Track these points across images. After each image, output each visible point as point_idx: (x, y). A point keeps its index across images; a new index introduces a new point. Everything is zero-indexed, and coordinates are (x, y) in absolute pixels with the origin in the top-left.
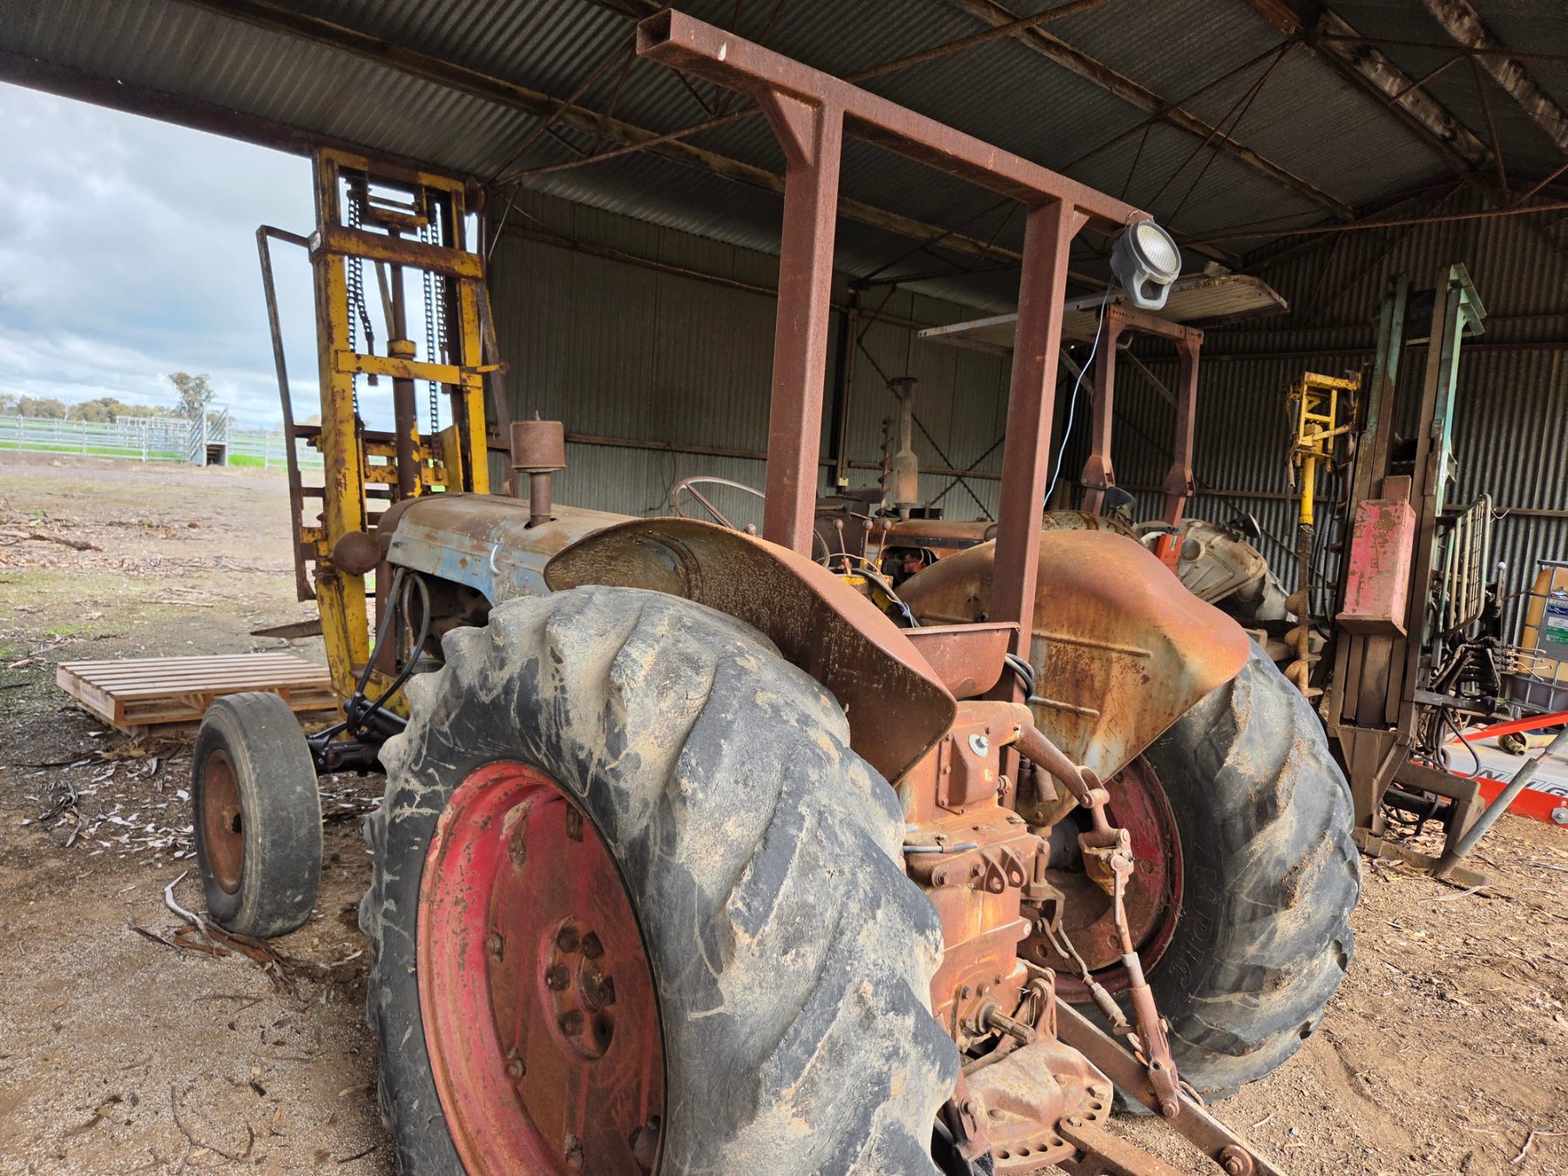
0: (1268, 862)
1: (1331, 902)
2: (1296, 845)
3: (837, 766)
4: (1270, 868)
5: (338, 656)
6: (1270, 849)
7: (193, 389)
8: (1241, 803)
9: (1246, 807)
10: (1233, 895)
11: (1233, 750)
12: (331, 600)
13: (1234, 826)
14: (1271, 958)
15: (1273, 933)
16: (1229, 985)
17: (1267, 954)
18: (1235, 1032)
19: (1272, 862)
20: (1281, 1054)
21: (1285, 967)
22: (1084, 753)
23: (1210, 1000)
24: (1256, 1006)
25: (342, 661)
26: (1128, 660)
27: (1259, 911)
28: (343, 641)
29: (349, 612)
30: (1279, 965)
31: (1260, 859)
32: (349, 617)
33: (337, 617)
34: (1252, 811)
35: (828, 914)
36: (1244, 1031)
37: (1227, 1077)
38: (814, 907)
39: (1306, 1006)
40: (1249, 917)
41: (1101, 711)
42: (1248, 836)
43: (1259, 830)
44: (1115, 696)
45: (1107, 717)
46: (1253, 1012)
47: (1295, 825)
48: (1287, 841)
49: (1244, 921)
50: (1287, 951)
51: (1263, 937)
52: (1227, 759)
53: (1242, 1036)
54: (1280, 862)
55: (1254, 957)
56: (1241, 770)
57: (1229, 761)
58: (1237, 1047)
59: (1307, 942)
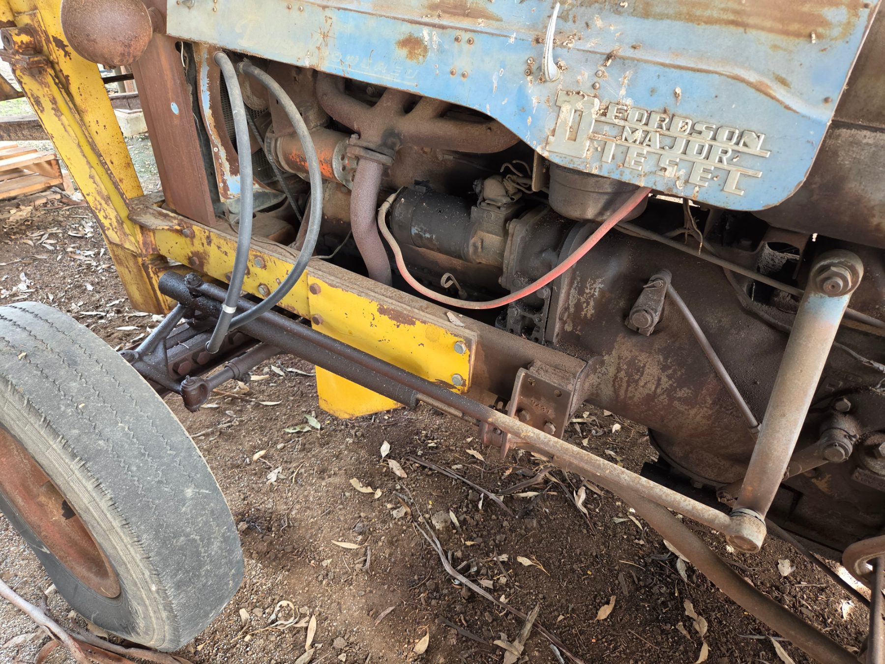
5: (99, 193)
12: (54, 101)
25: (107, 199)
28: (100, 169)
29: (89, 118)
32: (94, 128)
33: (74, 129)
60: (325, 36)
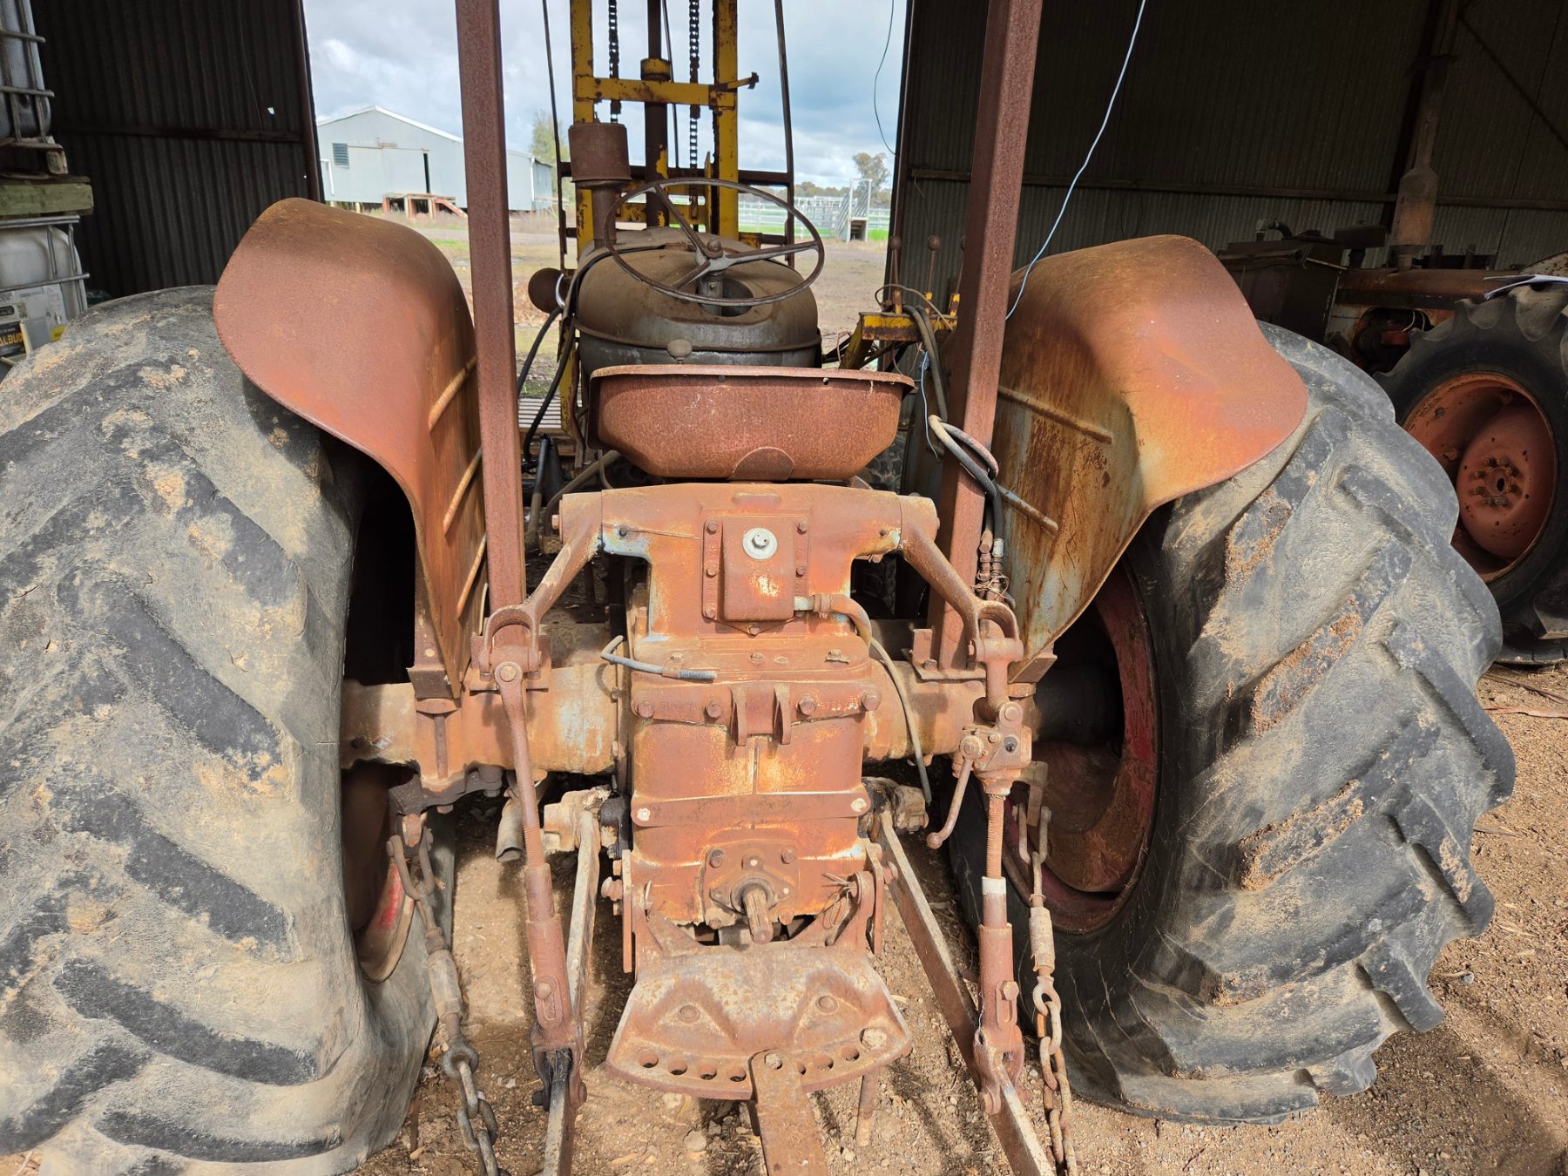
0: (1234, 808)
1: (1351, 900)
2: (1290, 790)
3: (171, 517)
4: (1236, 816)
6: (1240, 787)
7: (871, 169)
8: (1214, 702)
9: (1216, 710)
10: (1184, 842)
11: (1217, 613)
13: (1198, 736)
14: (1220, 954)
15: (1227, 919)
16: (1164, 972)
17: (1216, 947)
18: (1168, 1040)
19: (1241, 809)
20: (1271, 1102)
21: (1229, 976)
22: (1041, 586)
23: (1145, 983)
24: (1200, 1016)
26: (1092, 444)
27: (1208, 880)
30: (1223, 969)
31: (1222, 798)
34: (1221, 718)
35: (23, 694)
36: (1180, 1044)
37: (1177, 1098)
38: (9, 681)
39: (1291, 1048)
40: (1194, 883)
41: (1059, 520)
42: (1211, 758)
43: (1225, 751)
44: (1076, 503)
45: (1065, 536)
46: (1198, 1023)
47: (1296, 758)
48: (1273, 781)
49: (1189, 887)
50: (1246, 953)
51: (1212, 920)
52: (1207, 627)
53: (1174, 1050)
54: (1254, 813)
55: (1199, 945)
56: (1225, 648)
57: (1210, 630)
58: (1164, 1062)
59: (1284, 949)
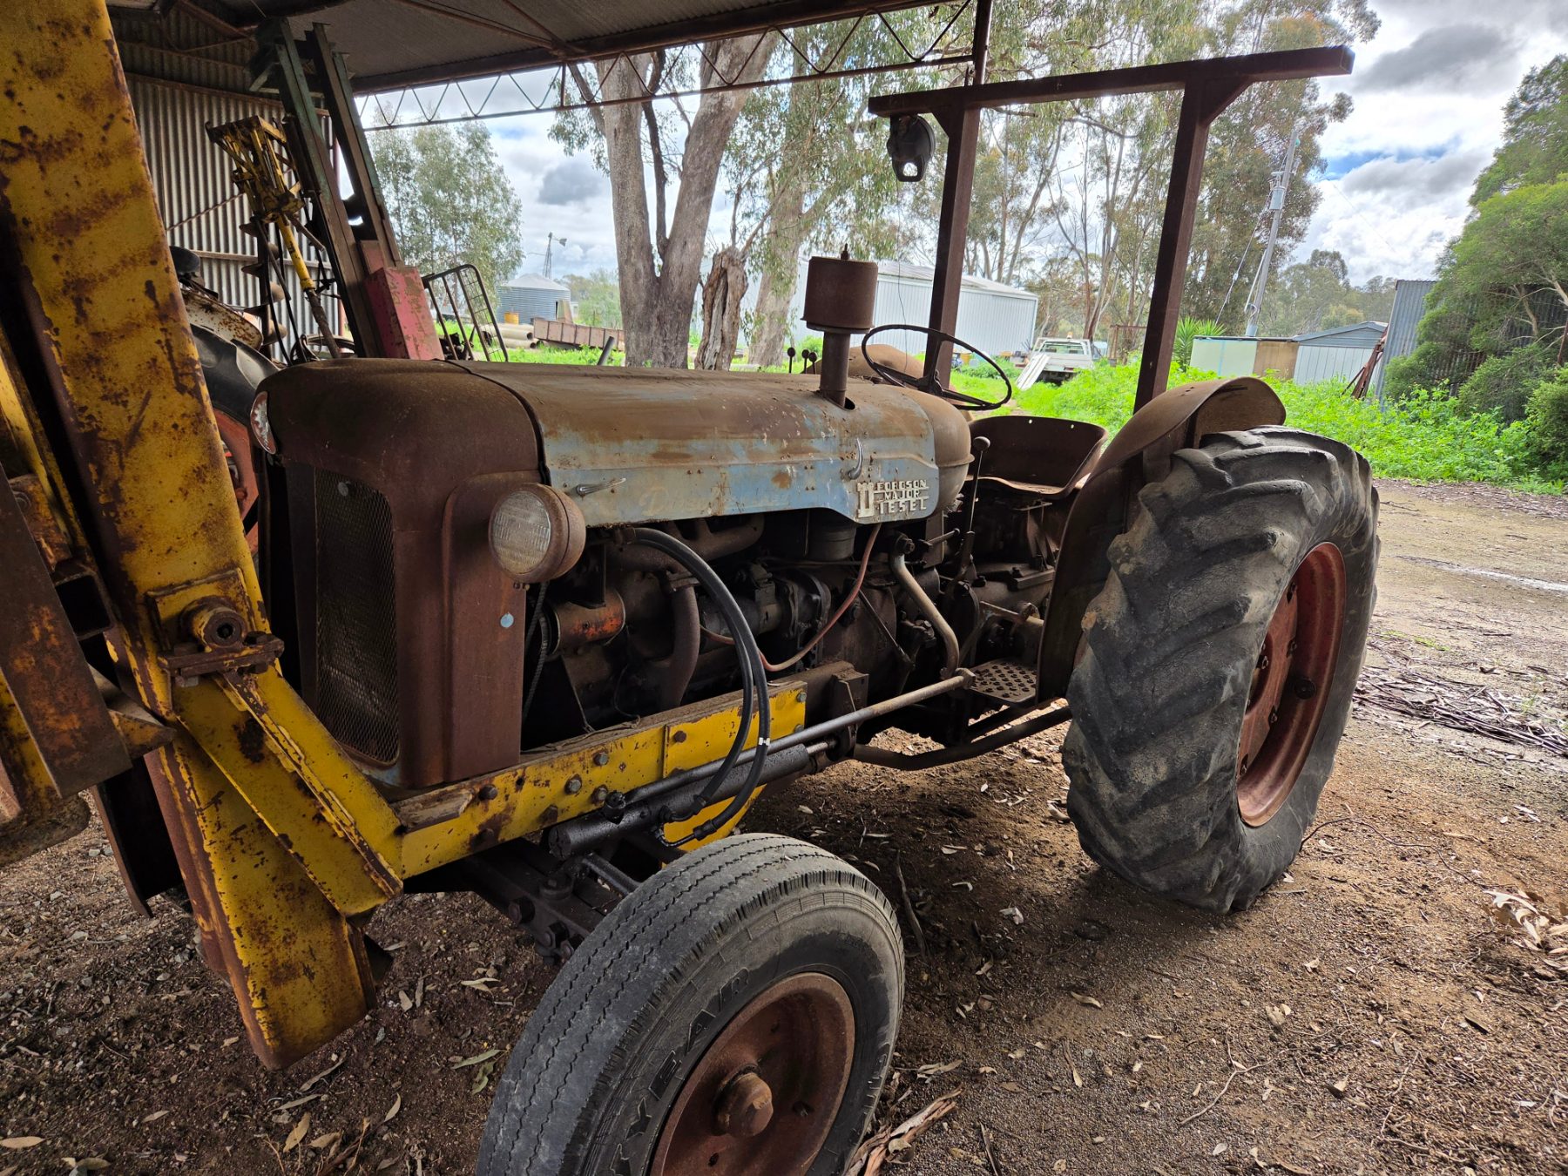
60: (722, 487)
